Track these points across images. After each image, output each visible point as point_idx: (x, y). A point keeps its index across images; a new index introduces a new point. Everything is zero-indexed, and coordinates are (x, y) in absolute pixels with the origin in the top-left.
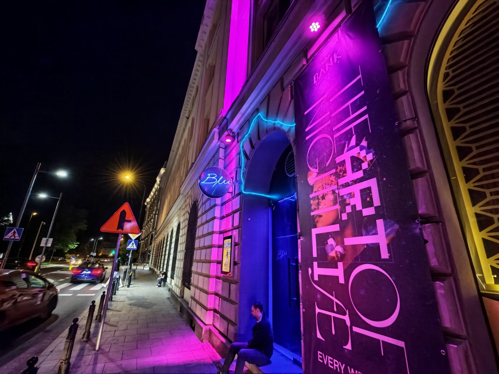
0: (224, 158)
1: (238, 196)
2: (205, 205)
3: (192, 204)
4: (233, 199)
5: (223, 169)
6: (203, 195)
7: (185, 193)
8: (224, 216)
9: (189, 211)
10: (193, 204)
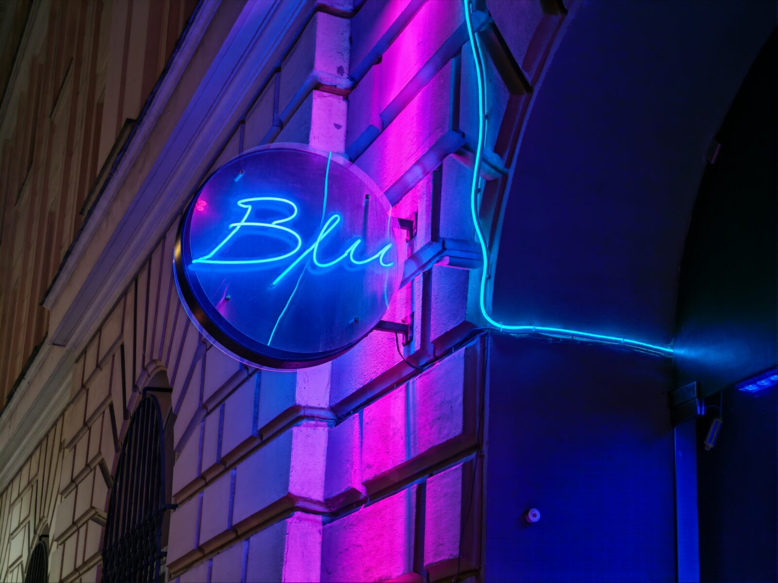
0: (344, 83)
1: (448, 352)
2: (217, 412)
3: (126, 411)
4: (418, 371)
5: (342, 160)
6: (202, 342)
7: (82, 334)
8: (353, 492)
9: (110, 461)
10: (132, 411)
